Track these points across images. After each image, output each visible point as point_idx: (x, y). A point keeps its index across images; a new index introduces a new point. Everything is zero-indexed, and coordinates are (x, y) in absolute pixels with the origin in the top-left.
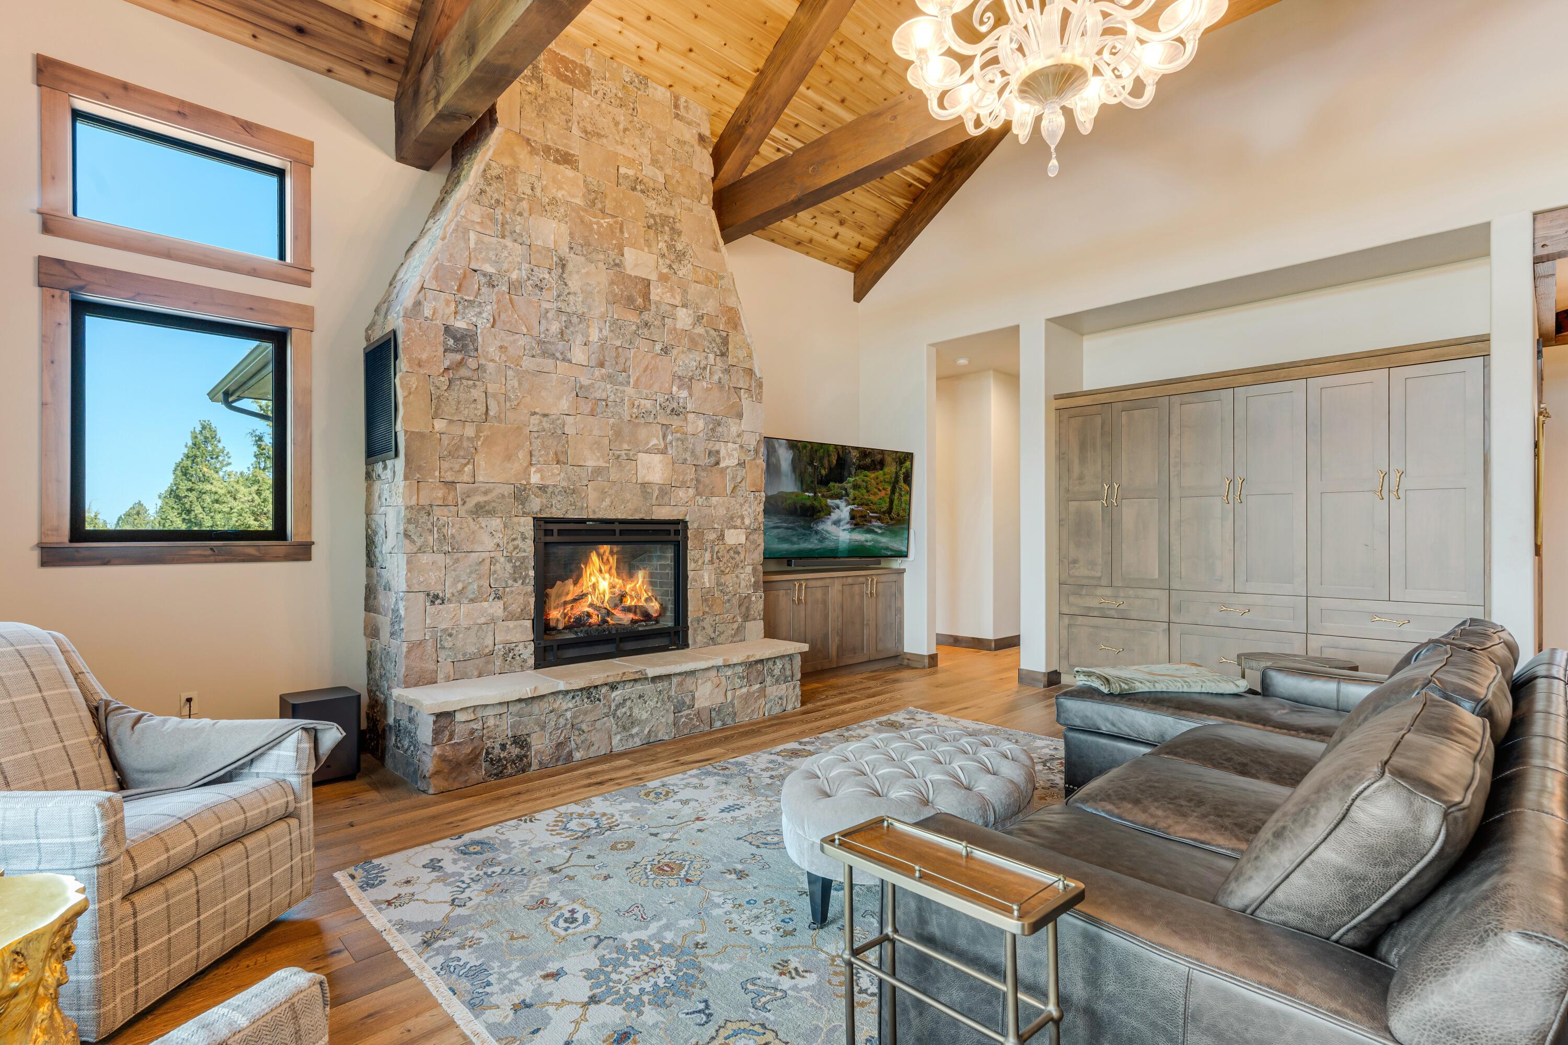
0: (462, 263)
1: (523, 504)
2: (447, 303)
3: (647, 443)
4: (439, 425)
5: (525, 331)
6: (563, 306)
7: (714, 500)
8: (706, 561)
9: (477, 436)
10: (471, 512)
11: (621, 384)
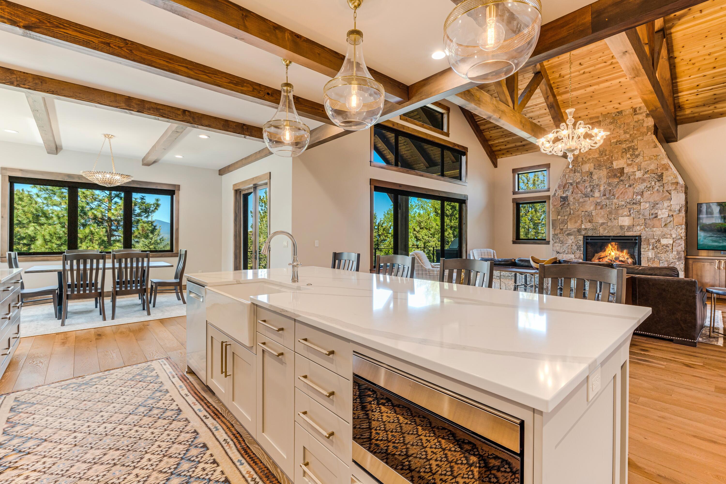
0: (564, 182)
1: (580, 233)
2: (561, 192)
3: (622, 214)
4: (559, 217)
5: (580, 192)
6: (591, 184)
7: (654, 229)
8: (650, 248)
9: (568, 219)
10: (566, 235)
11: (612, 199)
